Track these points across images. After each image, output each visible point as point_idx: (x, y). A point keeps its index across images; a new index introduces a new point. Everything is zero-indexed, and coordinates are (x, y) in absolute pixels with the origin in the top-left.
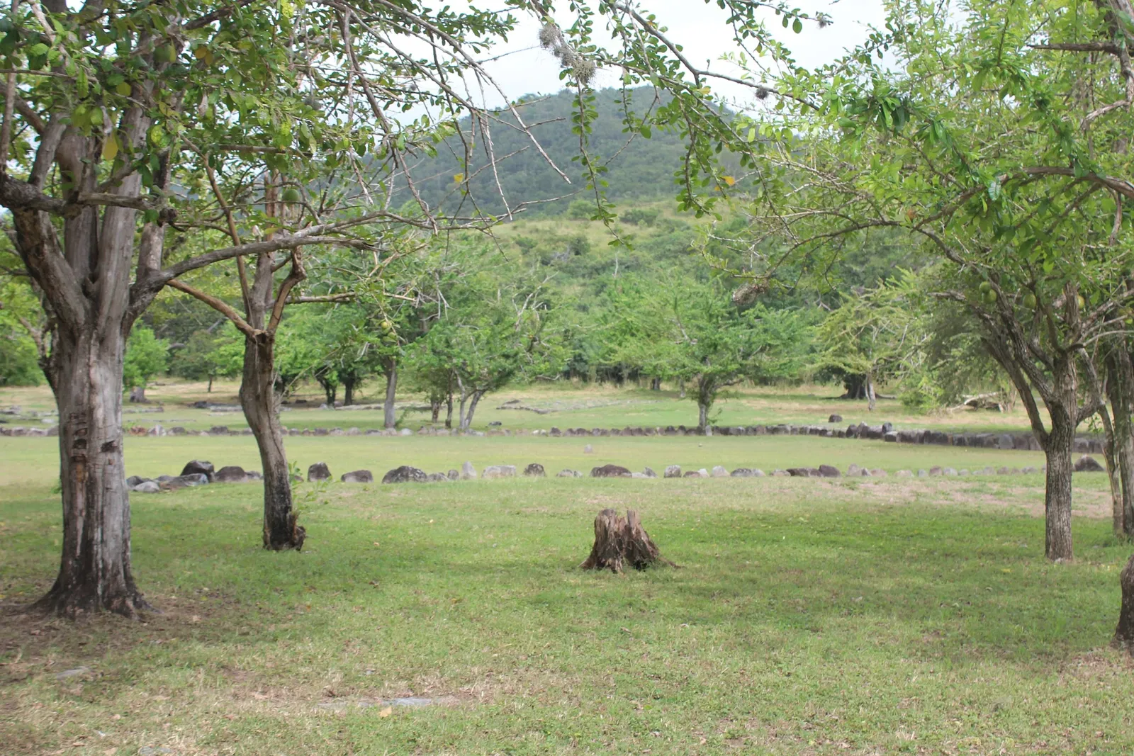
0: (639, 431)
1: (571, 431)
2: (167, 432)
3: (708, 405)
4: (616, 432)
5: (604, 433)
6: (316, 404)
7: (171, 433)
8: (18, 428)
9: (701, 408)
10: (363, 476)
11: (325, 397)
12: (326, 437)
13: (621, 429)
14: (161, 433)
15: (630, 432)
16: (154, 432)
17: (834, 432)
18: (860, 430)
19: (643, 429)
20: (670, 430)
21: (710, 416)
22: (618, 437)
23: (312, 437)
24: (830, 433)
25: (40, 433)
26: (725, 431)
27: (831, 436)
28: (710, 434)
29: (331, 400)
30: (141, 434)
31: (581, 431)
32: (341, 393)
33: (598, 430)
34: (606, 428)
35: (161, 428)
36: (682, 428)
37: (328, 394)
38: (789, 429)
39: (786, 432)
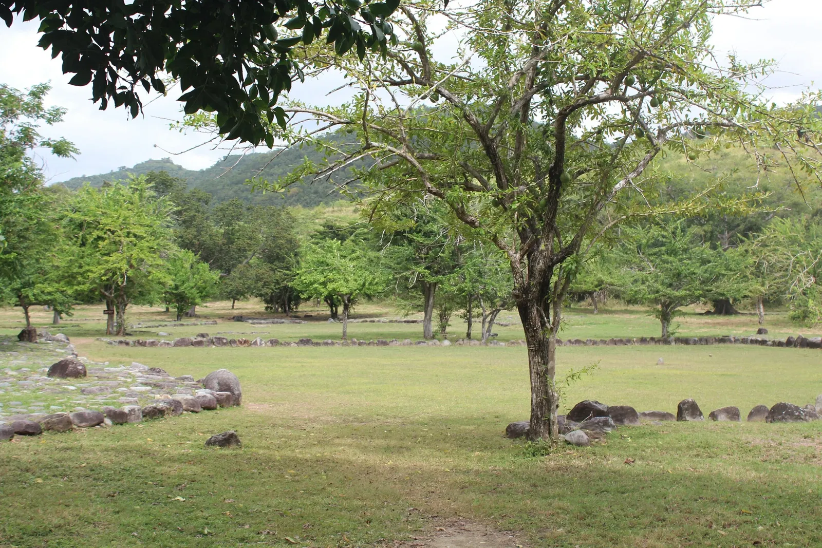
0: (621, 341)
1: (570, 341)
2: (266, 343)
3: (668, 321)
4: (604, 342)
5: (595, 343)
6: (325, 318)
7: (269, 344)
8: (151, 340)
9: (663, 323)
10: (733, 414)
11: (329, 313)
12: (387, 347)
13: (608, 339)
14: (261, 344)
15: (615, 342)
16: (255, 343)
17: (774, 342)
18: (799, 341)
19: (624, 340)
20: (643, 340)
21: (670, 329)
22: (605, 346)
23: (376, 347)
24: (770, 343)
25: (168, 344)
26: (686, 341)
27: (771, 345)
28: (673, 344)
29: (334, 315)
30: (246, 345)
31: (578, 342)
32: (340, 309)
33: (591, 341)
34: (596, 339)
35: (261, 340)
36: (652, 339)
37: (332, 311)
38: (733, 340)
39: (730, 342)
